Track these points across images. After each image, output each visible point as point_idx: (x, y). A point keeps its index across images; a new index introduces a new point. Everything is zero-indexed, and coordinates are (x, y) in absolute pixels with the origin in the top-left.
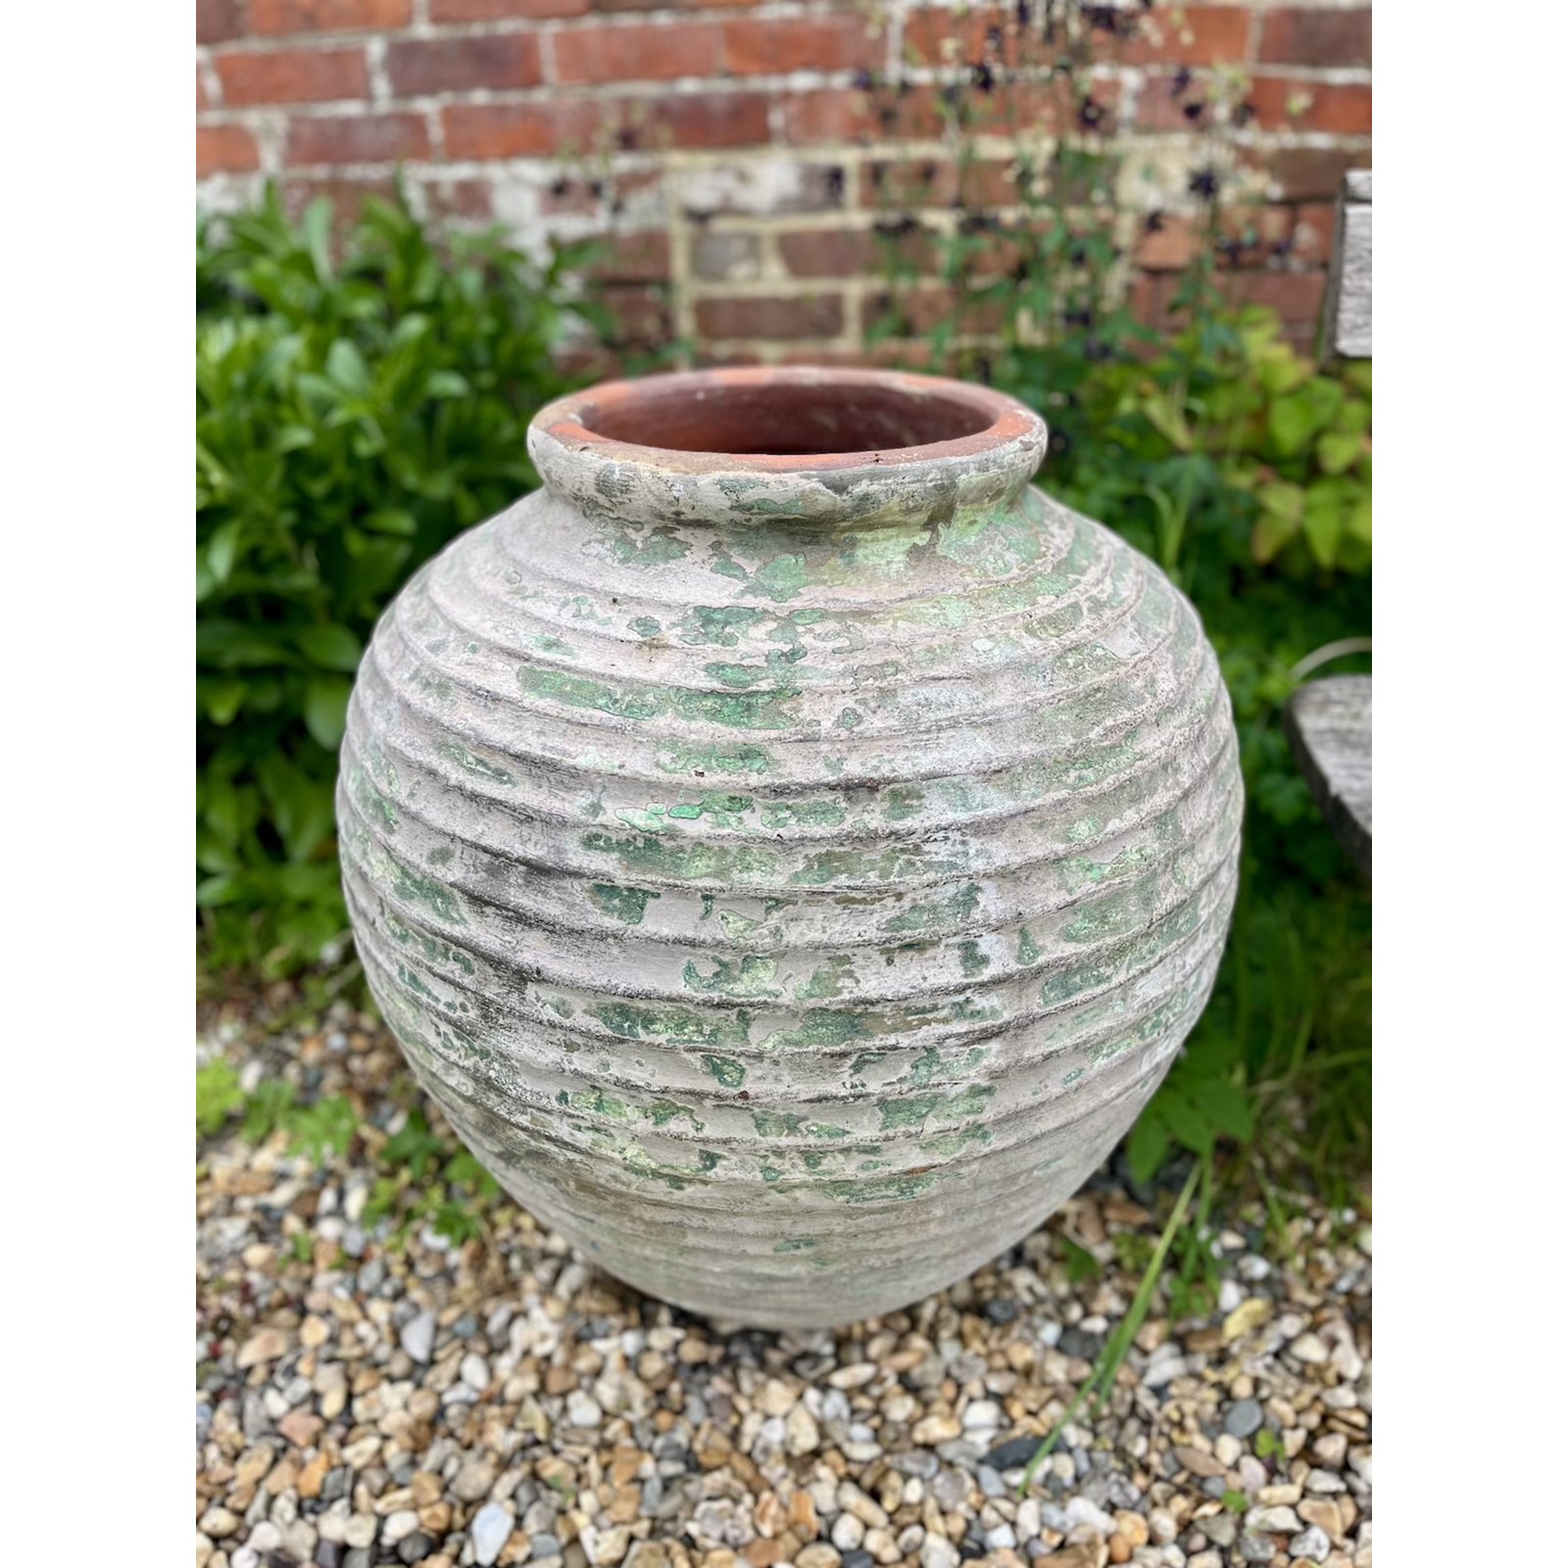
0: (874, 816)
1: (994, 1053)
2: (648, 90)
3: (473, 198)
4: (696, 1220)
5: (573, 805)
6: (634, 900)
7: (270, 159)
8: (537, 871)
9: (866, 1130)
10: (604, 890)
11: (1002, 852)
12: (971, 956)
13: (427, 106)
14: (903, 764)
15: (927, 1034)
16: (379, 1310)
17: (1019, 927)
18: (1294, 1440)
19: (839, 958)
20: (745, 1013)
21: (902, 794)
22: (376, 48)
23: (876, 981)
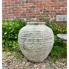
0: (39, 32)
1: (44, 42)
2: (31, 16)
3: (23, 20)
4: (32, 51)
5: (28, 32)
6: (30, 35)
7: (15, 18)
8: (27, 35)
9: (39, 45)
10: (29, 35)
11: (44, 34)
12: (43, 38)
13: (22, 16)
14: (40, 31)
15: (41, 41)
16: (16, 62)
17: (44, 37)
18: (60, 67)
19: (38, 37)
20: (34, 40)
21: (40, 32)
22: (20, 14)
23: (39, 38)
